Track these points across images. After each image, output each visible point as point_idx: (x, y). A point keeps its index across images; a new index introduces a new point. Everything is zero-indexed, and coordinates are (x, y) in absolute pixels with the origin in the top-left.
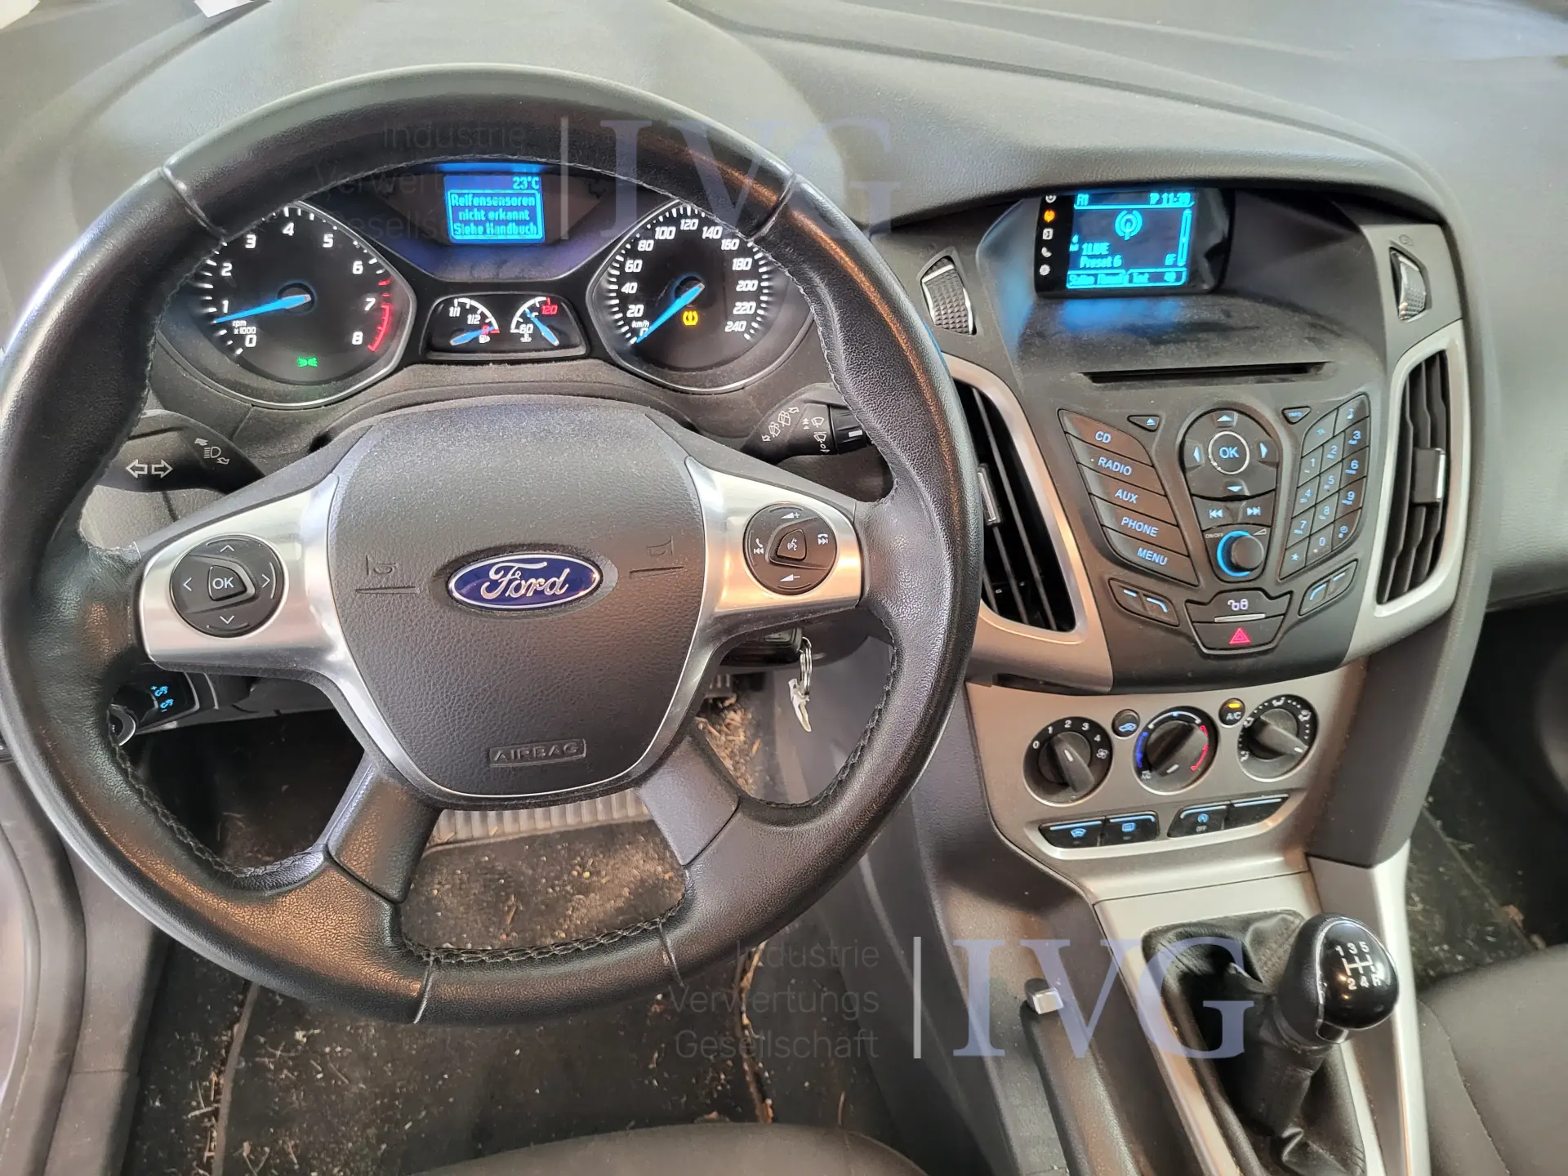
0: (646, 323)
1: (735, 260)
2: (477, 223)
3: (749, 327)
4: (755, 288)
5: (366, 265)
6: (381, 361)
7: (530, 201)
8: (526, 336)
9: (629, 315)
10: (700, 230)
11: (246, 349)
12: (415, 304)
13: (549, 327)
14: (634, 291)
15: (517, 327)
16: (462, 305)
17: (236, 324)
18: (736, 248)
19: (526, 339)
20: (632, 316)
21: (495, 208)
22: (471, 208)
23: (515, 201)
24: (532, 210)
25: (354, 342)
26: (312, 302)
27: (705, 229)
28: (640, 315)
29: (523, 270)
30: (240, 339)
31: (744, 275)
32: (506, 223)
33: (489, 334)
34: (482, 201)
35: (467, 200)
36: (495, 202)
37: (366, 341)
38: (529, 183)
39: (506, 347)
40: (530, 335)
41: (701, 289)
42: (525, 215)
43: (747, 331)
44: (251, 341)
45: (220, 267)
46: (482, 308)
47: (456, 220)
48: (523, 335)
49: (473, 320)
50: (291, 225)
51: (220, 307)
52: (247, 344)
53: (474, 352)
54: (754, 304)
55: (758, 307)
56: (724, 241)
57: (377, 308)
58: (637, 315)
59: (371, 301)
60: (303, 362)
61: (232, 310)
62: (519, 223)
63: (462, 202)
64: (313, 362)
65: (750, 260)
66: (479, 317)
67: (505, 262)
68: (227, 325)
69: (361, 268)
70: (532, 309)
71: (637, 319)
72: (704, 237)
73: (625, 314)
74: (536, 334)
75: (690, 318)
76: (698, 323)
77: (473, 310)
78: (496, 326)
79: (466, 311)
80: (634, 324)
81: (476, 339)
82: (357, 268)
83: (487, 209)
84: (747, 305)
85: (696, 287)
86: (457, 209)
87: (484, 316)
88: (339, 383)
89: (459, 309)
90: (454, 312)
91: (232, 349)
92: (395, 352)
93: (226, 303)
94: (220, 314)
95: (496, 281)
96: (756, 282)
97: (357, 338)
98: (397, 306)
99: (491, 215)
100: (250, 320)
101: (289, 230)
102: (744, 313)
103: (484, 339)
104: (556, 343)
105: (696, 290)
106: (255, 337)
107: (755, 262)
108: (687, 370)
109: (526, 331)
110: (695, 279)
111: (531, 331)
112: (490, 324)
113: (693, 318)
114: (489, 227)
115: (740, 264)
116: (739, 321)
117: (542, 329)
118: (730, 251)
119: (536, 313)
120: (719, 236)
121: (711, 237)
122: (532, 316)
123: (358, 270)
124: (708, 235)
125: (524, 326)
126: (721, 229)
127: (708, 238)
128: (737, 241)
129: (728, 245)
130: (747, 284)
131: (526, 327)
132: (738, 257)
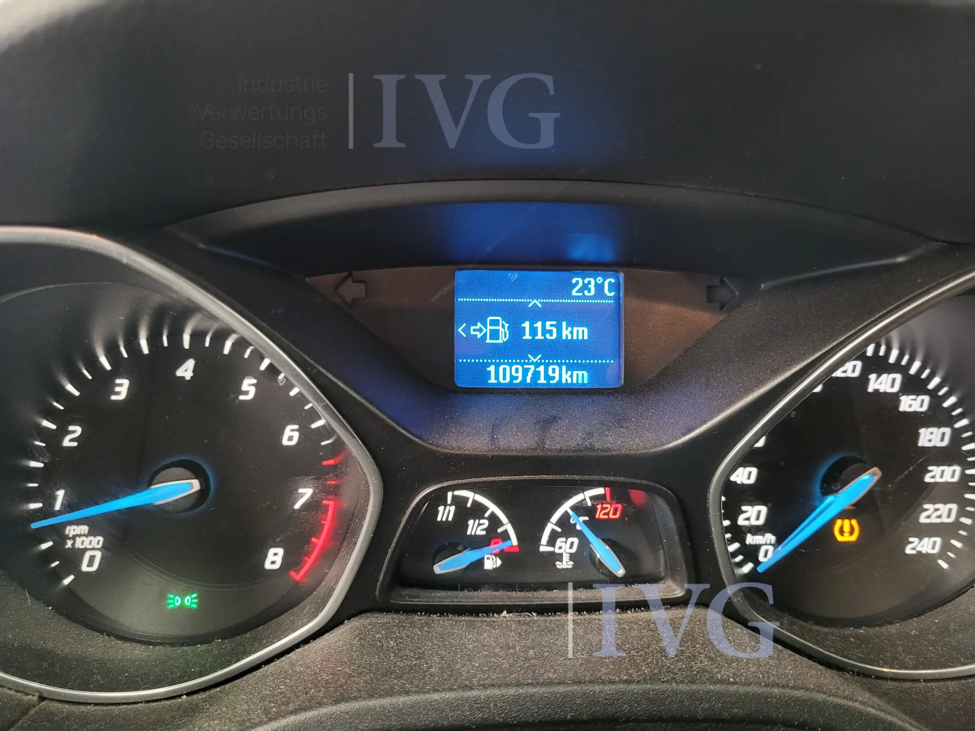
0: (770, 538)
1: (922, 431)
3: (946, 547)
4: (956, 479)
5: (304, 431)
6: (307, 605)
8: (566, 557)
9: (741, 521)
10: (863, 380)
11: (82, 577)
12: (380, 498)
13: (607, 541)
14: (752, 480)
15: (552, 542)
16: (459, 502)
17: (71, 530)
18: (924, 408)
19: (566, 564)
20: (747, 523)
25: (268, 566)
26: (202, 494)
27: (873, 377)
28: (761, 522)
29: (590, 434)
30: (72, 559)
31: (937, 456)
33: (501, 554)
37: (289, 562)
38: (599, 288)
39: (531, 577)
40: (572, 557)
41: (876, 478)
43: (942, 554)
44: (90, 563)
45: (63, 431)
46: (493, 508)
48: (560, 557)
49: (476, 528)
50: (190, 364)
51: (49, 500)
52: (85, 568)
53: (475, 586)
54: (954, 507)
55: (962, 513)
56: (903, 398)
57: (312, 506)
58: (754, 522)
59: (306, 493)
60: (175, 601)
61: (69, 507)
64: (190, 601)
65: (948, 431)
66: (486, 523)
67: (555, 419)
68: (57, 532)
69: (296, 435)
70: (579, 509)
71: (756, 530)
72: (870, 390)
73: (734, 520)
74: (584, 556)
75: (847, 528)
76: (859, 537)
77: (478, 511)
78: (514, 541)
79: (466, 512)
80: (750, 539)
81: (480, 562)
82: (290, 436)
84: (943, 508)
85: (865, 477)
87: (495, 521)
88: (228, 644)
89: (453, 508)
90: (446, 513)
91: (58, 575)
92: (332, 590)
93: (61, 494)
94: (47, 512)
95: (539, 453)
96: (958, 469)
97: (274, 558)
98: (347, 500)
100: (95, 526)
101: (186, 371)
102: (938, 521)
103: (491, 563)
104: (620, 572)
105: (867, 480)
106: (98, 555)
107: (956, 433)
108: (858, 623)
109: (566, 547)
110: (855, 460)
111: (574, 550)
112: (505, 536)
113: (852, 532)
115: (931, 437)
116: (930, 536)
117: (595, 546)
118: (915, 413)
119: (587, 518)
120: (896, 389)
121: (882, 391)
122: (579, 522)
123: (290, 439)
124: (877, 386)
125: (564, 539)
126: (898, 377)
127: (876, 391)
128: (927, 399)
129: (910, 404)
130: (943, 471)
131: (566, 542)
132: (927, 425)
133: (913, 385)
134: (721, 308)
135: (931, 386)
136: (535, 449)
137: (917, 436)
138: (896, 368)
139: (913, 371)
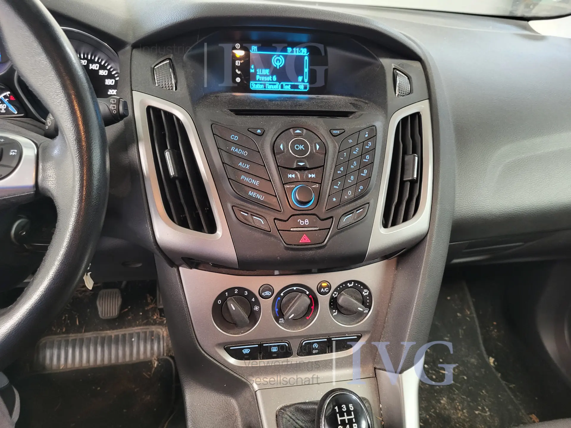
1: (106, 80)
8: (3, 110)
10: (88, 65)
13: (13, 105)
18: (106, 74)
27: (91, 65)
31: (111, 87)
40: (5, 109)
56: (100, 71)
65: (114, 80)
70: (5, 97)
72: (90, 69)
74: (7, 109)
96: (116, 91)
107: (116, 81)
111: (5, 108)
115: (109, 82)
117: (10, 107)
118: (104, 75)
119: (8, 99)
120: (98, 69)
121: (94, 69)
122: (5, 100)
124: (92, 68)
125: (2, 105)
126: (98, 65)
127: (92, 69)
128: (107, 71)
129: (102, 73)
130: (113, 92)
131: (3, 105)
132: (108, 78)
133: (102, 67)
135: (108, 68)
137: (105, 82)
138: (97, 62)
139: (103, 63)
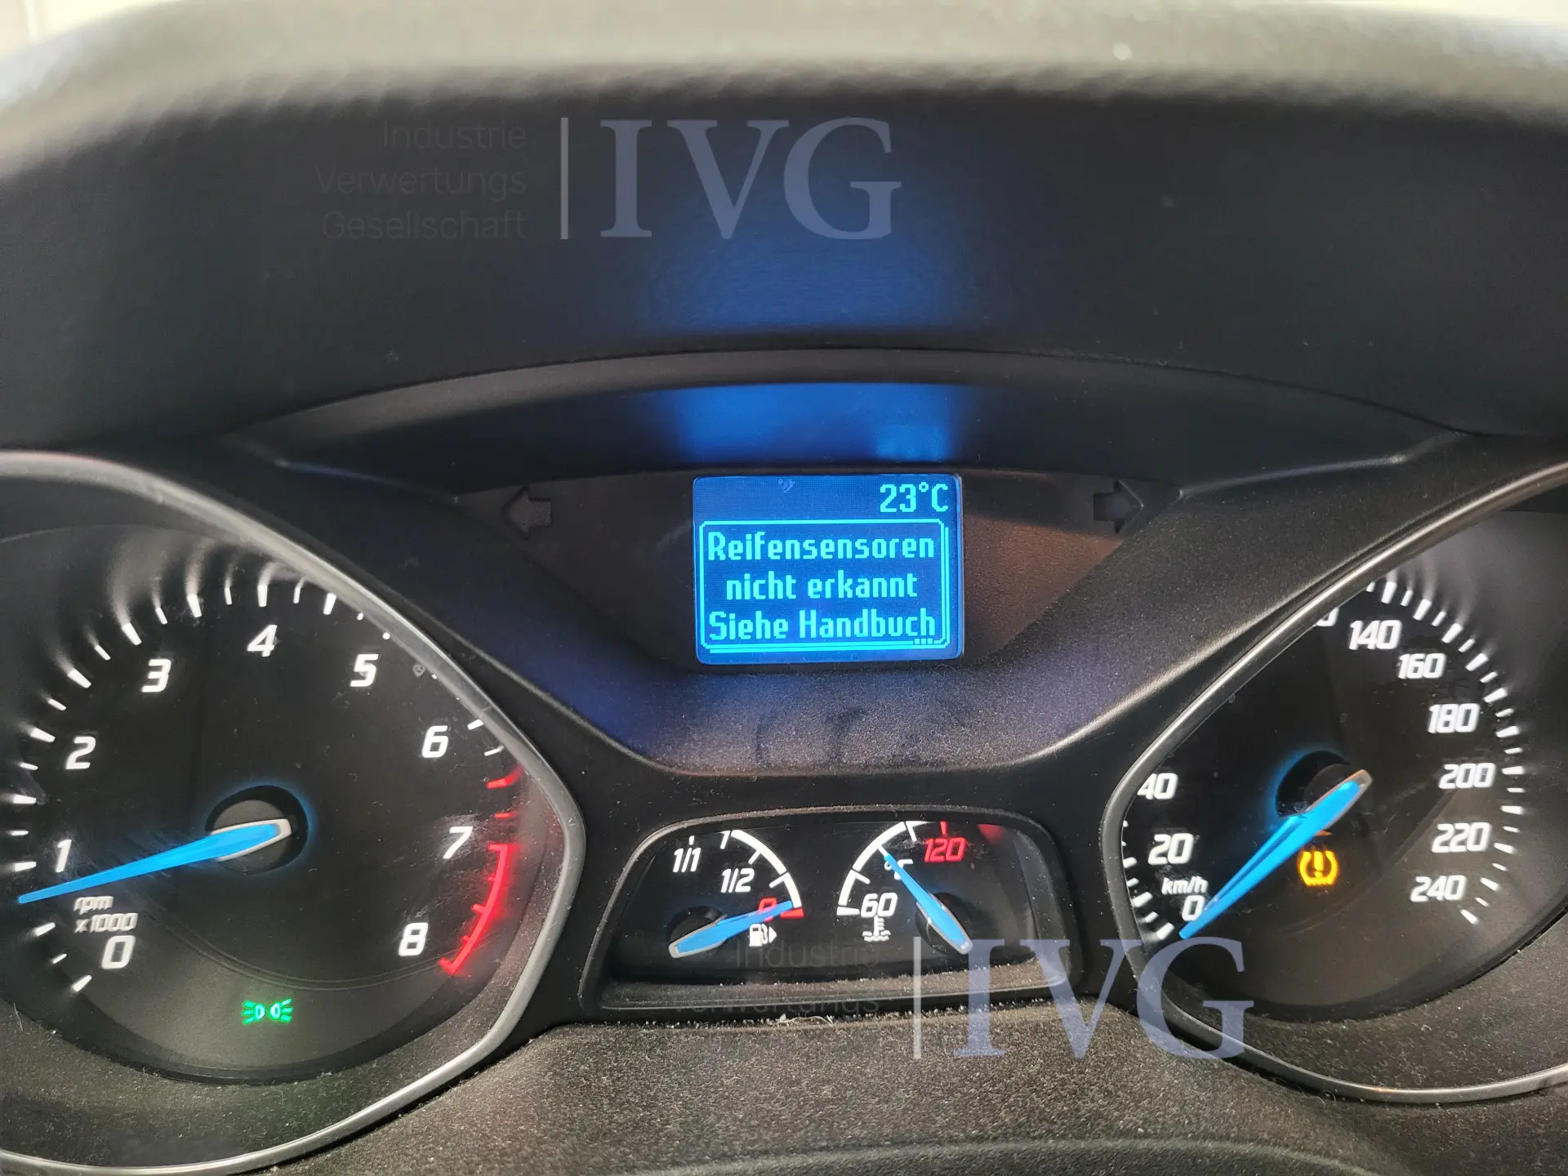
0: (1199, 883)
1: (1435, 709)
2: (775, 609)
3: (1474, 888)
4: (1488, 783)
5: (458, 736)
6: (467, 1016)
7: (925, 547)
8: (878, 924)
9: (1154, 859)
10: (1342, 630)
11: (104, 979)
13: (942, 897)
14: (1170, 794)
15: (856, 900)
17: (83, 904)
18: (1438, 673)
19: (878, 934)
20: (1162, 861)
21: (825, 569)
22: (759, 568)
23: (882, 549)
24: (926, 569)
25: (404, 951)
26: (295, 842)
27: (1356, 625)
28: (1185, 858)
29: (913, 738)
30: (88, 948)
31: (1460, 747)
32: (850, 608)
33: (776, 923)
34: (792, 549)
35: (752, 547)
36: (826, 549)
37: (439, 944)
38: (924, 499)
39: (820, 957)
40: (888, 923)
41: (1363, 787)
42: (905, 586)
43: (1468, 902)
44: (116, 957)
45: (65, 746)
46: (761, 849)
47: (717, 600)
48: (869, 924)
49: (735, 881)
50: (270, 631)
51: (47, 857)
52: (107, 963)
53: (734, 976)
54: (1486, 827)
55: (1498, 835)
56: (1405, 658)
57: (474, 858)
58: (1173, 859)
59: (462, 833)
60: (255, 1012)
61: (78, 869)
62: (889, 607)
63: (735, 550)
64: (280, 1011)
65: (1475, 708)
66: (750, 873)
67: (855, 714)
68: (61, 910)
69: (444, 741)
70: (898, 847)
71: (1180, 872)
72: (1353, 646)
73: (1142, 857)
74: (906, 921)
75: (1319, 864)
76: (1339, 878)
77: (738, 855)
78: (796, 900)
79: (717, 861)
80: (1168, 887)
81: (743, 936)
82: (435, 743)
83: (803, 570)
84: (1469, 829)
85: (1345, 786)
86: (723, 570)
87: (764, 871)
88: (342, 1080)
89: (697, 852)
90: (687, 859)
91: (65, 975)
92: (508, 992)
93: (65, 846)
94: (43, 876)
95: (832, 771)
96: (1491, 767)
97: (413, 938)
98: (528, 841)
99: (814, 588)
100: (123, 896)
101: (264, 642)
102: (1462, 849)
103: (762, 936)
104: (965, 946)
105: (1347, 792)
106: (129, 942)
107: (1488, 712)
108: (1336, 1013)
109: (878, 908)
110: (1329, 759)
111: (890, 913)
112: (782, 894)
113: (1326, 871)
114: (807, 621)
115: (1448, 718)
116: (1448, 874)
117: (923, 906)
118: (1424, 680)
119: (910, 861)
120: (1393, 644)
121: (1371, 647)
122: (898, 868)
123: (435, 747)
124: (1363, 641)
125: (875, 896)
126: (1396, 625)
127: (1362, 648)
128: (1441, 658)
129: (1416, 667)
130: (1467, 772)
131: (878, 900)
132: (1441, 700)
133: (1420, 638)
134: (1117, 529)
135: (1448, 638)
136: (826, 765)
137: (1426, 716)
138: (1392, 610)
139: (1419, 615)
